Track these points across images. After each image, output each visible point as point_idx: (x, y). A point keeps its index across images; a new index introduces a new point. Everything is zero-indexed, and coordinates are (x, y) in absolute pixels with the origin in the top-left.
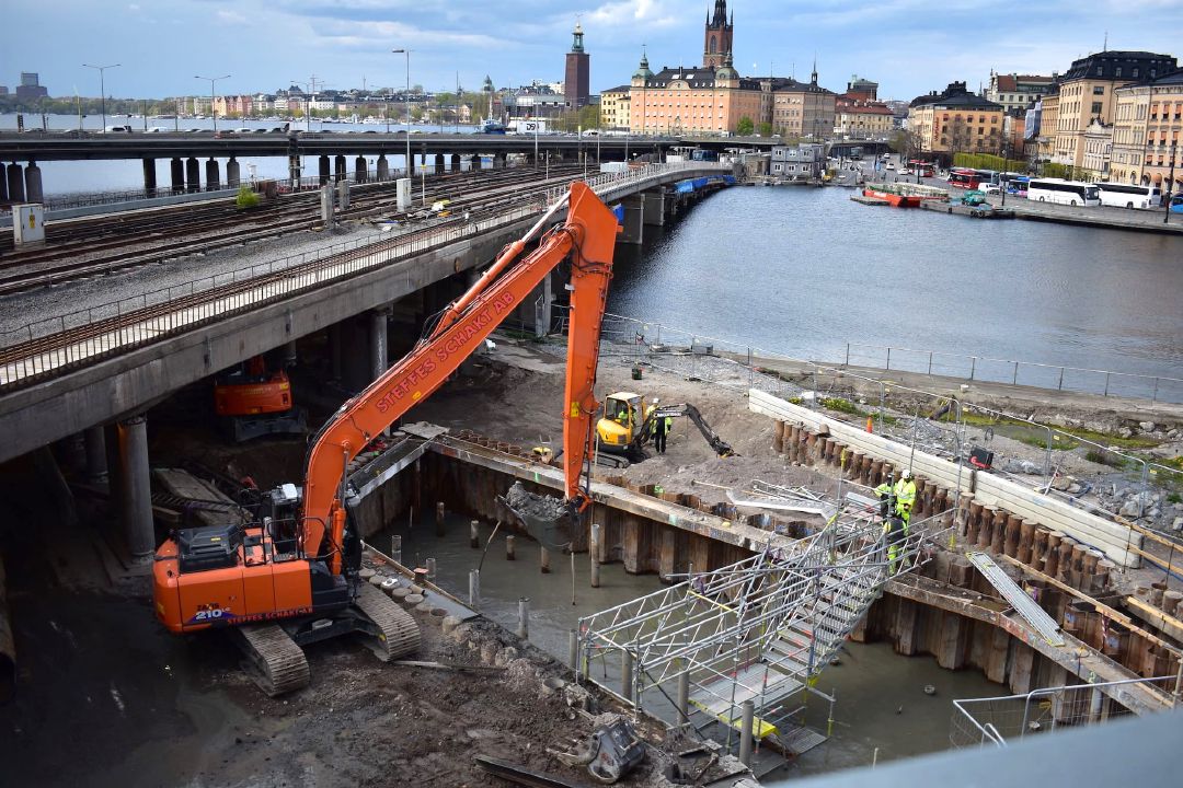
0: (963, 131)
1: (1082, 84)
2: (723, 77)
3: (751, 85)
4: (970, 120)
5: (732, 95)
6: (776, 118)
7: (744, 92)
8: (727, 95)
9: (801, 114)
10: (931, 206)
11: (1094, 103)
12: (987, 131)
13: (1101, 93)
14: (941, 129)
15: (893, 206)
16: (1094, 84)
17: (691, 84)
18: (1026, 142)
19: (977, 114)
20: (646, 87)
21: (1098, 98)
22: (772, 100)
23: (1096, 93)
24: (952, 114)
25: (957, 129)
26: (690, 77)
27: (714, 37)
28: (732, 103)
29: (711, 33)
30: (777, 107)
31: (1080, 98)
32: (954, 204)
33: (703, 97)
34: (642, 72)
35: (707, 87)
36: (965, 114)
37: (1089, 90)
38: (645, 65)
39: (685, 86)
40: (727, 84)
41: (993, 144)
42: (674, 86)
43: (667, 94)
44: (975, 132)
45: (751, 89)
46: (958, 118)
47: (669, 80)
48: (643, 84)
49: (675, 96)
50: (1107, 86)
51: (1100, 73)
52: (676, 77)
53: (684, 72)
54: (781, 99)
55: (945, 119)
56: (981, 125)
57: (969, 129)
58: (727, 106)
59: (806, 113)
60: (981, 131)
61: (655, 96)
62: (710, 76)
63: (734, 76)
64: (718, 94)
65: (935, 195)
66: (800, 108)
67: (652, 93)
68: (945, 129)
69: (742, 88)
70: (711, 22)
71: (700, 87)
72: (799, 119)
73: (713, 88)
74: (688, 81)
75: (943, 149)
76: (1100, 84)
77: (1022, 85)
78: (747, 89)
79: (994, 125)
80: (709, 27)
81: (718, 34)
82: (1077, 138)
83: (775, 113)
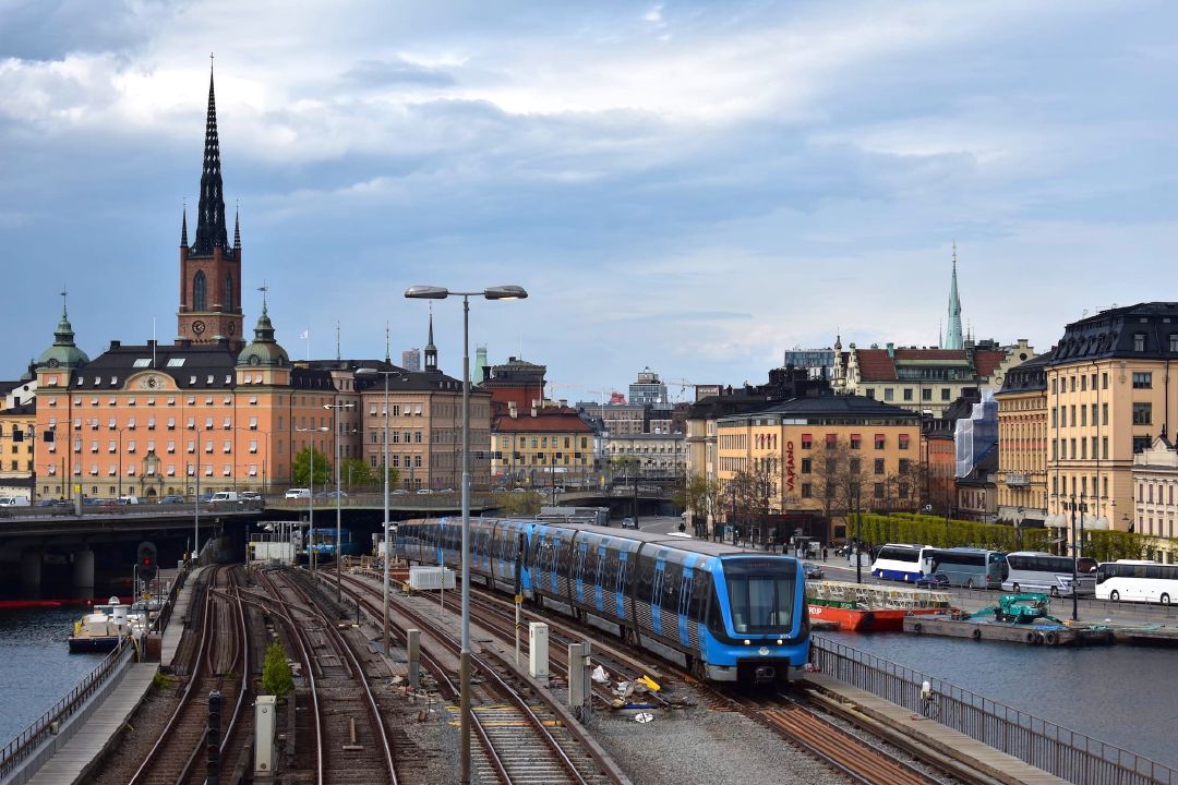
0: (843, 468)
1: (1108, 368)
2: (255, 362)
3: (312, 377)
4: (855, 443)
5: (277, 401)
6: (370, 449)
7: (299, 395)
8: (266, 402)
9: (426, 440)
10: (930, 627)
11: (1135, 404)
12: (892, 468)
13: (1148, 385)
14: (798, 464)
15: (848, 631)
16: (1131, 368)
17: (180, 378)
18: (962, 483)
19: (868, 433)
20: (73, 386)
21: (1142, 396)
22: (359, 409)
23: (1136, 385)
24: (820, 433)
25: (831, 464)
26: (178, 363)
27: (200, 276)
28: (277, 419)
29: (193, 267)
30: (369, 424)
31: (1107, 396)
32: (981, 621)
33: (209, 407)
34: (62, 355)
35: (219, 385)
36: (844, 433)
37: (1123, 380)
38: (65, 338)
39: (166, 383)
40: (266, 377)
41: (903, 493)
42: (140, 384)
43: (124, 401)
44: (867, 468)
45: (314, 387)
46: (831, 442)
47: (127, 372)
48: (64, 381)
49: (142, 406)
50: (1157, 372)
51: (1140, 346)
52: (143, 363)
53: (159, 355)
54: (377, 405)
55: (806, 445)
56: (879, 454)
57: (855, 464)
58: (266, 426)
59: (435, 435)
60: (879, 465)
61: (93, 407)
62: (225, 359)
63: (279, 359)
64: (244, 402)
65: (923, 604)
66: (422, 425)
67: (87, 400)
68: (806, 465)
69: (295, 385)
70: (192, 240)
71: (202, 385)
72: (421, 449)
73: (233, 386)
74: (173, 372)
75: (810, 504)
76: (1143, 367)
77: (907, 367)
78: (304, 387)
79: (904, 454)
80: (186, 253)
81: (210, 269)
82: (1111, 476)
83: (367, 438)
